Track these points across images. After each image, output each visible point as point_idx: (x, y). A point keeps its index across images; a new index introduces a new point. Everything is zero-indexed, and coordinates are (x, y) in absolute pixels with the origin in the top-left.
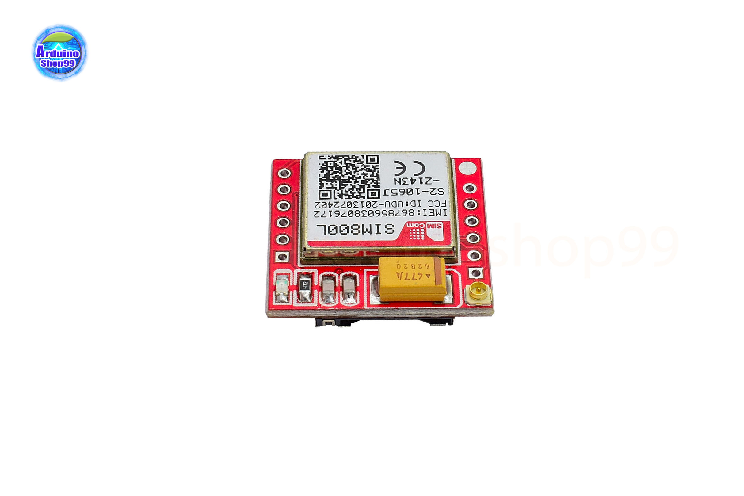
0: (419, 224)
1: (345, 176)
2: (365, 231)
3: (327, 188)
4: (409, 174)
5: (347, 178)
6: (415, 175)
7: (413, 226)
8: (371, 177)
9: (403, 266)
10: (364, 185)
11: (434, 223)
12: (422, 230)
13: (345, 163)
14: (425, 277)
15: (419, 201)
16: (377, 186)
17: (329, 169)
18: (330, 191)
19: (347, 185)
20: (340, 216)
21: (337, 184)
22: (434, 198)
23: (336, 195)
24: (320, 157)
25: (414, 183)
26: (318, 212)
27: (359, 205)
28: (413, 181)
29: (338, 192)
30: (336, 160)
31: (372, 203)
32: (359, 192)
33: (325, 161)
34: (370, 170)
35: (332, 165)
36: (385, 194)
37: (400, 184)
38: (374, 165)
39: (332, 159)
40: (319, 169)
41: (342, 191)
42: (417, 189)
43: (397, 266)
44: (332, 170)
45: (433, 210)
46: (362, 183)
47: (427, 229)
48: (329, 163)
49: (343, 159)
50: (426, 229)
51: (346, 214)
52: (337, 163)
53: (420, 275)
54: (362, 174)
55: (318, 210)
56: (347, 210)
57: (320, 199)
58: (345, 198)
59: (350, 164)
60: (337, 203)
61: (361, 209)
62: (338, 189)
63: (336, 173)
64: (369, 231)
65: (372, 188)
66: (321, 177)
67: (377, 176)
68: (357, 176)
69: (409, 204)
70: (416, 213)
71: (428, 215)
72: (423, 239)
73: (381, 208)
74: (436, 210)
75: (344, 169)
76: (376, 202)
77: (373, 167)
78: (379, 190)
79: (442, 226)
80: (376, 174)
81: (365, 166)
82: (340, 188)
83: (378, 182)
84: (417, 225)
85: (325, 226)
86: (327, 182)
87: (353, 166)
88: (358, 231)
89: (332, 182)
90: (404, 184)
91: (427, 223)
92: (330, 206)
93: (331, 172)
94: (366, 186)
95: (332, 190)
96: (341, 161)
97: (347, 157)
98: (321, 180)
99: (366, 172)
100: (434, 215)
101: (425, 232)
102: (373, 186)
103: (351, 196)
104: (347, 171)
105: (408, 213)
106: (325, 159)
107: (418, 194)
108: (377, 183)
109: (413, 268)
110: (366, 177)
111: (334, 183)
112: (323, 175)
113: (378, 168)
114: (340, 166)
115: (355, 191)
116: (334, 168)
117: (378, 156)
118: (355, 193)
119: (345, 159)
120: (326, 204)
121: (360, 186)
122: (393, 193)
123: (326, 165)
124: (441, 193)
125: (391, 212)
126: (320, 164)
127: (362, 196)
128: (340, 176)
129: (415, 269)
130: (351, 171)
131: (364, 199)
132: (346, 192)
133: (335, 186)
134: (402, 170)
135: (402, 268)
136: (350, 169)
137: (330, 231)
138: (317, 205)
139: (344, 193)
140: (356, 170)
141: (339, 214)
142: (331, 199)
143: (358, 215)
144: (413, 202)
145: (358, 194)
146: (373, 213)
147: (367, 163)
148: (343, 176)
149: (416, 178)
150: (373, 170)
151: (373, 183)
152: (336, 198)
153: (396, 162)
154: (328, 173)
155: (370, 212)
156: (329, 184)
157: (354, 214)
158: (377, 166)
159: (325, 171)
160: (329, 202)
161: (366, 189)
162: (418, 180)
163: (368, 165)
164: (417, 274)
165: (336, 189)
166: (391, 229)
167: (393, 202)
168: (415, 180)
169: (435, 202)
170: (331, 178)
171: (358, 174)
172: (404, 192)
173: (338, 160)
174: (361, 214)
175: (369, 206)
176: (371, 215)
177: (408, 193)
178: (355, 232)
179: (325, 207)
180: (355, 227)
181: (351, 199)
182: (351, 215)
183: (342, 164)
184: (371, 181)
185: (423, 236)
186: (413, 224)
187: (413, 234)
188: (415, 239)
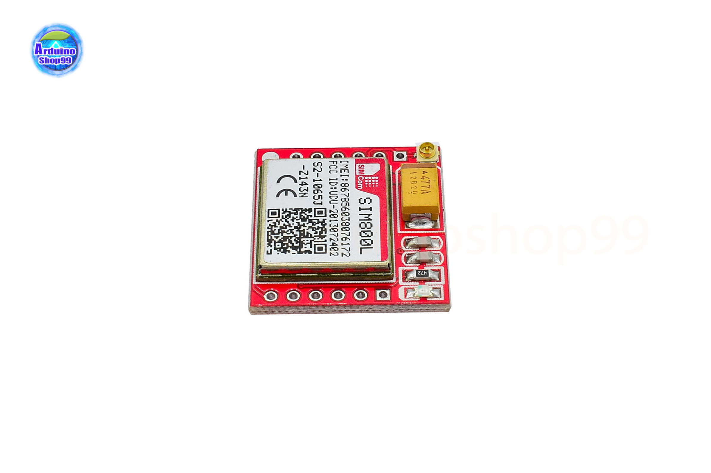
0: (359, 180)
1: (295, 234)
2: (367, 219)
3: (311, 247)
4: (295, 187)
5: (299, 232)
6: (296, 181)
7: (362, 185)
8: (297, 214)
9: (413, 190)
10: (308, 220)
11: (357, 170)
12: (366, 178)
13: (278, 234)
14: (425, 175)
16: (310, 210)
17: (285, 246)
18: (315, 245)
19: (307, 232)
20: (348, 237)
21: (305, 240)
22: (326, 170)
23: (320, 240)
24: (268, 253)
25: (306, 183)
26: (342, 254)
27: (334, 224)
28: (304, 184)
29: (317, 239)
30: (273, 241)
31: (332, 213)
32: (318, 223)
34: (289, 215)
35: (280, 244)
36: (321, 204)
37: (307, 193)
38: (281, 212)
39: (273, 244)
40: (286, 253)
41: (315, 236)
42: (314, 181)
43: (414, 193)
44: (287, 244)
45: (341, 170)
46: (306, 221)
47: (365, 175)
48: (277, 247)
49: (271, 236)
51: (347, 233)
52: (277, 240)
53: (424, 178)
54: (293, 221)
55: (340, 254)
56: (340, 232)
57: (326, 252)
58: (326, 233)
59: (279, 230)
60: (331, 239)
61: (340, 222)
62: (313, 239)
63: (292, 241)
64: (367, 216)
65: (312, 213)
66: (296, 252)
67: (295, 210)
68: (296, 225)
69: (333, 187)
70: (345, 182)
71: (348, 174)
72: (377, 178)
73: (338, 207)
74: (341, 168)
75: (285, 235)
76: (330, 211)
77: (284, 213)
78: (315, 209)
79: (361, 164)
80: (293, 210)
81: (283, 218)
82: (311, 237)
83: (304, 209)
84: (360, 182)
85: (361, 249)
86: (304, 247)
87: (281, 228)
88: (367, 224)
89: (304, 243)
90: (307, 190)
91: (358, 174)
92: (335, 244)
93: (290, 245)
94: (310, 218)
95: (313, 243)
96: (275, 237)
97: (270, 233)
98: (300, 252)
99: (291, 218)
100: (348, 170)
101: (368, 176)
102: (309, 213)
103: (322, 229)
104: (289, 232)
105: (345, 187)
106: (271, 250)
107: (321, 180)
108: (306, 210)
109: (415, 182)
110: (298, 218)
111: (305, 242)
112: (293, 251)
113: (286, 209)
114: (282, 238)
115: (315, 227)
116: (284, 242)
117: (269, 210)
118: (318, 226)
119: (271, 234)
120: (333, 248)
121: (309, 222)
122: (319, 198)
123: (280, 249)
124: (320, 164)
125: (343, 200)
126: (278, 254)
127: (322, 221)
128: (295, 238)
129: (417, 181)
130: (289, 230)
131: (326, 219)
132: (316, 233)
133: (309, 242)
134: (288, 192)
135: (415, 190)
136: (286, 230)
137: (368, 244)
138: (334, 255)
139: (318, 234)
140: (287, 225)
141: (346, 238)
142: (326, 244)
143: (347, 224)
144: (331, 183)
145: (320, 224)
146: (344, 213)
147: (279, 217)
148: (295, 236)
149: (300, 182)
150: (288, 213)
151: (306, 213)
152: (324, 240)
153: (278, 196)
154: (291, 247)
155: (344, 215)
156: (306, 246)
157: (345, 226)
158: (283, 210)
159: (287, 249)
160: (330, 245)
161: (313, 218)
162: (302, 180)
163: (281, 217)
164: (422, 180)
165: (313, 240)
166: (365, 200)
167: (331, 199)
168: (302, 182)
169: (331, 169)
170: (298, 244)
171: (293, 224)
172: (318, 190)
173: (273, 240)
174: (345, 222)
175: (336, 216)
176: (347, 214)
177: (319, 187)
178: (369, 225)
179: (336, 249)
180: (363, 225)
181: (326, 229)
182: (348, 229)
183: (279, 237)
184: (302, 214)
185: (373, 178)
186: (359, 185)
187: (372, 185)
188: (377, 183)
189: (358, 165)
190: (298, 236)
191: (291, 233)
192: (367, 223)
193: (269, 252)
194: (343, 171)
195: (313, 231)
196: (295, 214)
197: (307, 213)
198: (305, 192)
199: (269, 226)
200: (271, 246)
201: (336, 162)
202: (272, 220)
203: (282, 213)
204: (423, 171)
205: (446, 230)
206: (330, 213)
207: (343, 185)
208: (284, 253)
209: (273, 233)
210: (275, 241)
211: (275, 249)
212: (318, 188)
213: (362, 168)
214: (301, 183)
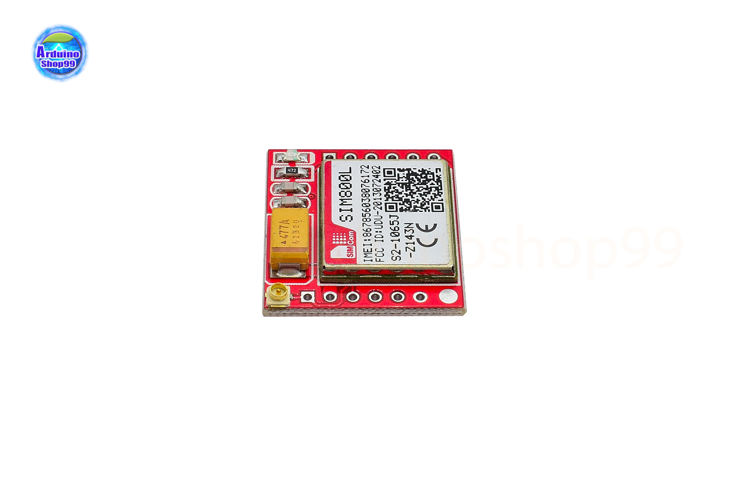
0: (353, 240)
1: (415, 187)
2: (344, 201)
3: (398, 174)
4: (418, 234)
5: (411, 188)
6: (418, 240)
7: (350, 236)
8: (414, 206)
9: (297, 225)
10: (403, 200)
11: (354, 252)
12: (345, 243)
13: (431, 188)
14: (284, 240)
15: (383, 241)
16: (401, 210)
17: (423, 176)
18: (395, 176)
19: (403, 188)
20: (363, 183)
21: (404, 181)
22: (387, 252)
23: (390, 181)
24: (440, 169)
25: (407, 238)
26: (368, 168)
27: (377, 197)
28: (410, 238)
29: (394, 182)
30: (436, 180)
31: (379, 207)
32: (393, 197)
33: (433, 173)
34: (423, 205)
35: (429, 178)
36: (390, 216)
37: (405, 228)
38: (430, 209)
39: (436, 178)
40: (422, 169)
41: (396, 184)
42: (399, 240)
43: (297, 221)
44: (422, 177)
45: (371, 251)
46: (405, 199)
48: (432, 176)
49: (438, 186)
50: (346, 245)
51: (364, 187)
52: (432, 181)
53: (285, 237)
54: (417, 199)
55: (370, 167)
56: (371, 188)
57: (385, 169)
58: (385, 188)
59: (431, 191)
60: (380, 181)
61: (371, 198)
62: (397, 182)
63: (418, 180)
64: (344, 203)
65: (399, 207)
66: (412, 170)
67: (416, 211)
68: (414, 196)
69: (379, 233)
70: (367, 238)
71: (364, 247)
72: (334, 243)
73: (373, 212)
74: (372, 254)
75: (425, 186)
76: (381, 208)
77: (427, 208)
78: (397, 211)
79: (350, 257)
80: (418, 210)
81: (428, 202)
82: (399, 184)
83: (408, 211)
84: (351, 238)
85: (350, 172)
86: (406, 174)
87: (429, 193)
88: (344, 195)
89: (405, 178)
90: (405, 230)
91: (354, 247)
92: (376, 176)
93: (419, 177)
94: (401, 202)
95: (397, 178)
96: (434, 185)
97: (440, 188)
98: (409, 170)
99: (420, 202)
100: (364, 252)
101: (343, 245)
102: (402, 207)
103: (389, 191)
104: (421, 189)
105: (367, 232)
106: (437, 172)
107: (392, 241)
108: (406, 210)
110: (413, 202)
112: (416, 171)
113: (425, 211)
114: (427, 183)
115: (395, 194)
116: (425, 179)
117: (443, 211)
118: (392, 194)
119: (438, 187)
120: (377, 173)
121: (402, 198)
122: (393, 222)
123: (428, 173)
124: (394, 258)
125: (368, 220)
126: (429, 169)
127: (389, 199)
128: (415, 183)
129: (293, 233)
130: (421, 191)
131: (385, 201)
132: (394, 188)
133: (401, 179)
134: (425, 229)
135: (295, 224)
136: (424, 191)
137: (343, 176)
138: (376, 167)
139: (392, 186)
140: (423, 195)
141: (365, 182)
142: (384, 177)
143: (364, 195)
144: (381, 237)
145: (391, 196)
146: (367, 206)
147: (432, 203)
148: (415, 185)
149: (414, 239)
150: (423, 207)
151: (406, 207)
152: (386, 180)
153: (435, 225)
154: (418, 175)
155: (368, 205)
156: (404, 175)
157: (366, 193)
158: (429, 211)
159: (421, 173)
160: (380, 175)
161: (398, 202)
162: (412, 241)
163: (430, 204)
164: (287, 234)
165: (397, 180)
166: (346, 219)
167: (381, 221)
168: (411, 239)
169: (382, 253)
170: (411, 177)
171: (417, 196)
172: (395, 230)
173: (435, 182)
174: (366, 198)
175: (375, 204)
176: (364, 205)
177: (393, 233)
178: (343, 194)
179: (374, 172)
180: (348, 194)
181: (385, 191)
182: (363, 191)
183: (430, 185)
184: (409, 206)
185: (338, 243)
186: (353, 236)
187: (339, 235)
188: (334, 236)
189: (354, 257)
190: (412, 185)
191: (419, 188)
192: (344, 197)
193: (438, 170)
194: (369, 250)
195: (398, 190)
196: (416, 207)
197: (404, 208)
198: (408, 229)
199: (441, 195)
200: (437, 176)
201: (377, 260)
202: (439, 200)
203: (429, 207)
204: (285, 243)
205: (266, 215)
206: (381, 207)
207: (369, 235)
208: (424, 169)
209: (437, 188)
210: (434, 180)
211: (433, 174)
212: (395, 233)
213: (349, 254)
214: (413, 237)
